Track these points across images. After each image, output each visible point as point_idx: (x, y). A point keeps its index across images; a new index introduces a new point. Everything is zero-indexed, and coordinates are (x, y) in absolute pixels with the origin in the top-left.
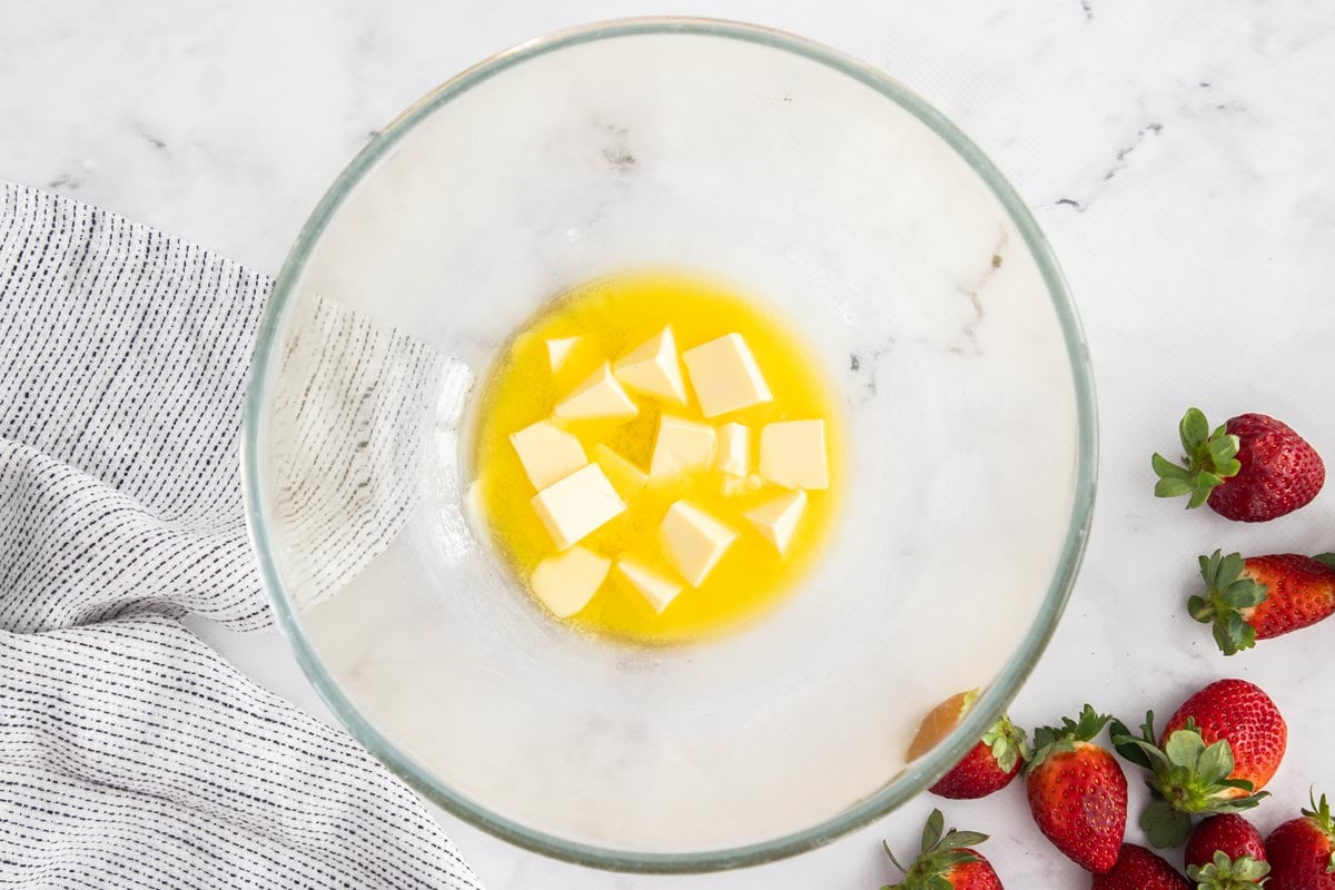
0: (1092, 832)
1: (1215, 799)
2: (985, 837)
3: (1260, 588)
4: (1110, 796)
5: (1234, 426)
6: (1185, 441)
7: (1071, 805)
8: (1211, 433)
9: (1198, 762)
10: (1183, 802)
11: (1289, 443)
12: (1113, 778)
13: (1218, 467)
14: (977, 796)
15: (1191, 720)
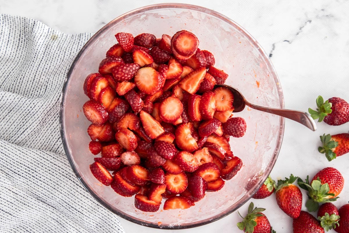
0: (293, 207)
1: (325, 199)
2: (265, 209)
3: (336, 143)
4: (298, 198)
5: (330, 100)
6: (318, 105)
7: (288, 201)
8: (324, 102)
9: (320, 189)
10: (317, 199)
11: (345, 105)
12: (298, 193)
13: (326, 111)
14: (263, 198)
15: (318, 178)
